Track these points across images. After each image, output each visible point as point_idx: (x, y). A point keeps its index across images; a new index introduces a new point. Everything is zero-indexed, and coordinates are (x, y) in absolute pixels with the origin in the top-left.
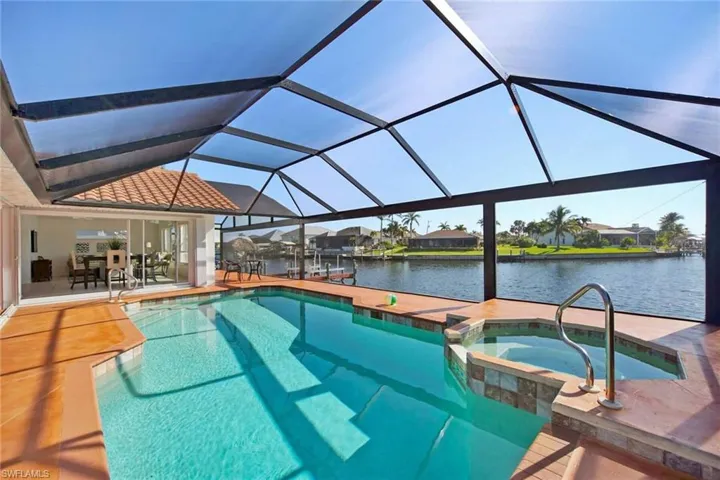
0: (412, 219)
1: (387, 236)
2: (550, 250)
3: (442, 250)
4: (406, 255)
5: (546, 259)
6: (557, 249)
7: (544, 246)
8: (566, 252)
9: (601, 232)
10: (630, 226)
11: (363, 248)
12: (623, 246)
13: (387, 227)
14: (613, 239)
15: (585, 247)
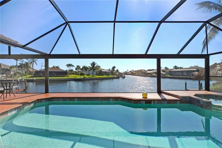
0: (33, 62)
1: (19, 69)
2: (91, 76)
3: (53, 76)
4: (35, 79)
5: (90, 79)
6: (93, 76)
7: (89, 75)
8: (95, 77)
9: (103, 71)
10: (108, 69)
11: (5, 75)
12: (107, 75)
13: (19, 65)
14: (106, 73)
15: (99, 75)
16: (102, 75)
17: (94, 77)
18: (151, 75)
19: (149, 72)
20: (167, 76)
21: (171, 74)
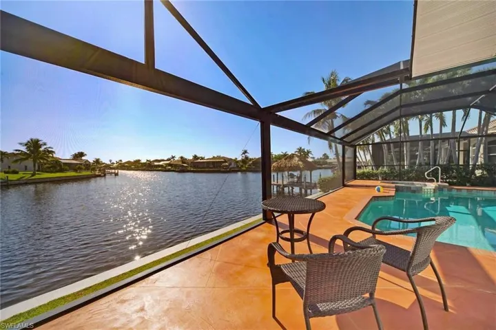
2: (24, 175)
5: (24, 183)
8: (41, 177)
9: (62, 161)
12: (77, 171)
14: (70, 167)
15: (52, 172)
16: (62, 171)
17: (37, 176)
18: (164, 169)
19: (156, 164)
20: (189, 169)
21: (194, 167)
